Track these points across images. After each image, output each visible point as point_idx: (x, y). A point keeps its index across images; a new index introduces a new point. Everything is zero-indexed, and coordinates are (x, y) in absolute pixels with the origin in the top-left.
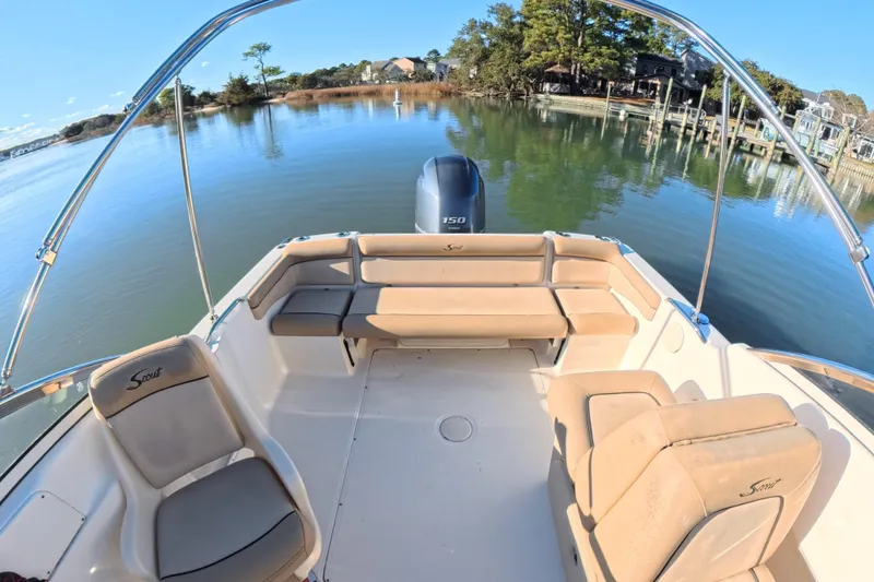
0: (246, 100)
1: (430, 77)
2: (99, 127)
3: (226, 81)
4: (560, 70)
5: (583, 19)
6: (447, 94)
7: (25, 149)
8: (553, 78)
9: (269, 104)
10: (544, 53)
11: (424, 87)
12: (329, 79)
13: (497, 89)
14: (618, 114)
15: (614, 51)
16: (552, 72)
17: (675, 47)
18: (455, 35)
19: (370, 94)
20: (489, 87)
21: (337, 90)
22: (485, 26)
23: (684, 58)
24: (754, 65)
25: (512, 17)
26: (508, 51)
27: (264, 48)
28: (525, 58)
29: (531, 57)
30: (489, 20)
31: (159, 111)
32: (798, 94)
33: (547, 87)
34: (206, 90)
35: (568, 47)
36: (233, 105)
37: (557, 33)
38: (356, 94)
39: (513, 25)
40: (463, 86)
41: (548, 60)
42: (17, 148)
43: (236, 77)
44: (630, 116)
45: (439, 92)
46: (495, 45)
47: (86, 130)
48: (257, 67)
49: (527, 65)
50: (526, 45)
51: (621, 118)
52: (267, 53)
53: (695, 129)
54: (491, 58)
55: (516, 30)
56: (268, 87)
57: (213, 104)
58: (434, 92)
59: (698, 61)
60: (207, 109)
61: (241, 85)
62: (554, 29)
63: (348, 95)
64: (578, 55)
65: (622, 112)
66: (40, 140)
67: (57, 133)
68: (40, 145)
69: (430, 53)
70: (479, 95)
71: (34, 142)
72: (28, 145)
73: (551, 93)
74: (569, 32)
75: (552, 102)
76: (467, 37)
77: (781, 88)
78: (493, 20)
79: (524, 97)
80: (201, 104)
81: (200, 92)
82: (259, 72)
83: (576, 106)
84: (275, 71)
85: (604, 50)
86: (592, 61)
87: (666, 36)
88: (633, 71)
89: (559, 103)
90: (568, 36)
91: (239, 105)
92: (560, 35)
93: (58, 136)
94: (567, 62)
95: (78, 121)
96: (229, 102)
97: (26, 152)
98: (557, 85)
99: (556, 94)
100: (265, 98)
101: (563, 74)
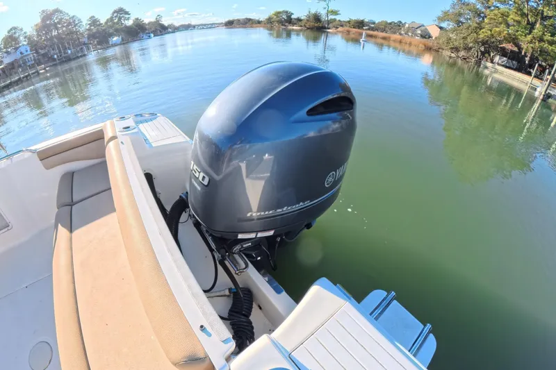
0: (315, 27)
2: (241, 24)
3: (307, 13)
4: (510, 47)
6: (428, 49)
7: (203, 26)
8: (504, 53)
9: (328, 32)
16: (504, 48)
31: (272, 22)
33: (497, 59)
36: (307, 28)
40: (444, 46)
42: (199, 26)
43: (313, 11)
45: (423, 46)
47: (235, 24)
48: (325, 8)
56: (329, 22)
57: (299, 25)
58: (421, 45)
60: (296, 28)
61: (317, 18)
65: (539, 89)
67: (223, 22)
68: (212, 26)
70: (453, 55)
71: (209, 24)
72: (205, 25)
73: (498, 64)
74: (520, 16)
75: (496, 71)
80: (294, 24)
81: (296, 17)
82: (326, 11)
83: (514, 79)
84: (335, 13)
89: (501, 73)
91: (311, 29)
95: (232, 19)
96: (305, 26)
97: (203, 28)
98: (505, 59)
99: (503, 66)
100: (325, 28)
101: (512, 51)
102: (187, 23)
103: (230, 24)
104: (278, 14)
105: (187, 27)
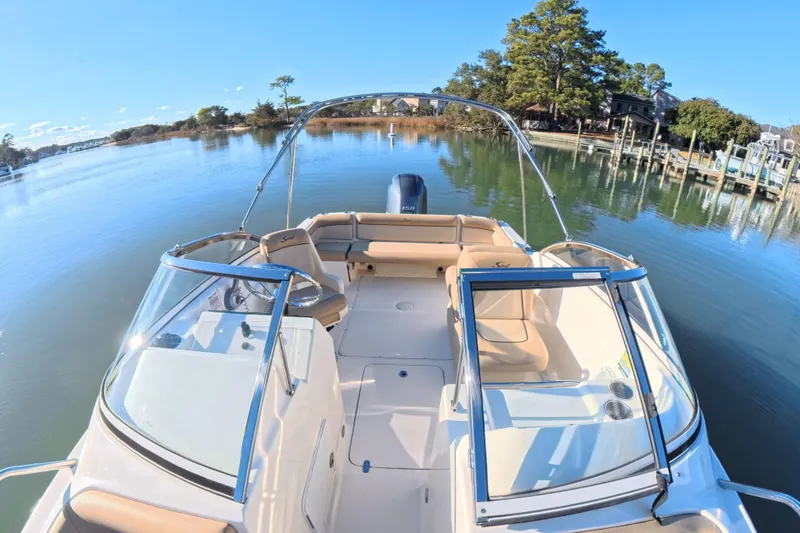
0: (271, 123)
1: (431, 112)
2: (143, 134)
3: (255, 106)
4: (539, 109)
5: (561, 63)
6: (441, 128)
7: (81, 146)
8: (532, 116)
10: (524, 94)
11: (422, 121)
12: (344, 109)
13: (483, 125)
14: (587, 148)
15: (586, 91)
16: (531, 111)
17: (650, 87)
18: (450, 76)
19: (376, 125)
20: (476, 123)
21: (349, 119)
22: (476, 69)
23: (655, 97)
24: (715, 102)
25: (499, 61)
26: (494, 91)
27: (289, 80)
28: (508, 98)
29: (513, 97)
30: (479, 64)
31: (196, 126)
32: (755, 129)
33: (527, 123)
34: (237, 111)
35: (545, 88)
36: (260, 127)
37: (536, 76)
38: (363, 124)
39: (500, 69)
40: (457, 121)
41: (528, 100)
42: (73, 145)
43: (263, 103)
44: (599, 150)
46: (483, 86)
47: (133, 136)
48: (282, 96)
49: (509, 104)
50: (510, 87)
51: (590, 152)
52: (290, 84)
53: (649, 161)
54: (480, 97)
55: (502, 74)
56: (290, 113)
57: (242, 124)
58: (430, 125)
59: (667, 101)
60: (237, 129)
61: (268, 110)
62: (534, 72)
63: (357, 124)
64: (553, 96)
65: (591, 147)
66: (93, 141)
67: (109, 136)
68: (91, 145)
69: (435, 90)
70: (470, 129)
71: (88, 142)
72: (82, 144)
73: (530, 129)
74: (548, 75)
75: (531, 137)
76: (460, 79)
77: (739, 123)
78: (483, 63)
79: (508, 133)
80: (233, 124)
81: (232, 114)
82: (283, 100)
83: (552, 141)
84: (296, 100)
85: (578, 91)
86: (565, 101)
87: (641, 78)
88: (608, 110)
89: (538, 139)
90: (545, 79)
91: (265, 127)
92: (539, 78)
93: (108, 138)
94: (545, 102)
95: (127, 127)
96: (256, 124)
97: (81, 149)
98: (536, 122)
99: (535, 130)
100: (286, 123)
101: (542, 113)
102: (50, 145)
103: (124, 138)
104: (205, 112)
105: (52, 151)
